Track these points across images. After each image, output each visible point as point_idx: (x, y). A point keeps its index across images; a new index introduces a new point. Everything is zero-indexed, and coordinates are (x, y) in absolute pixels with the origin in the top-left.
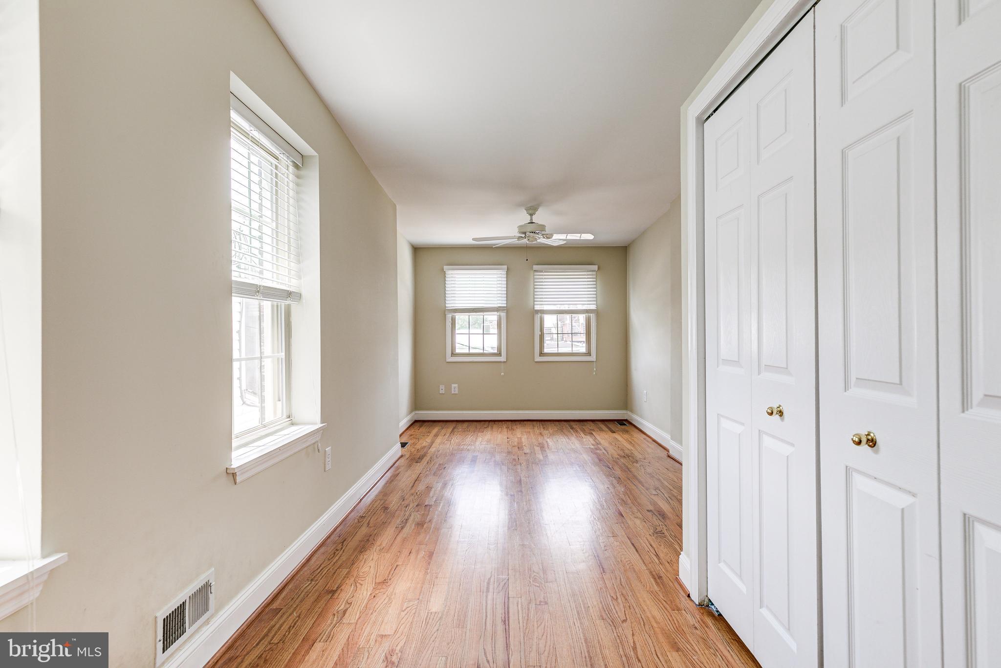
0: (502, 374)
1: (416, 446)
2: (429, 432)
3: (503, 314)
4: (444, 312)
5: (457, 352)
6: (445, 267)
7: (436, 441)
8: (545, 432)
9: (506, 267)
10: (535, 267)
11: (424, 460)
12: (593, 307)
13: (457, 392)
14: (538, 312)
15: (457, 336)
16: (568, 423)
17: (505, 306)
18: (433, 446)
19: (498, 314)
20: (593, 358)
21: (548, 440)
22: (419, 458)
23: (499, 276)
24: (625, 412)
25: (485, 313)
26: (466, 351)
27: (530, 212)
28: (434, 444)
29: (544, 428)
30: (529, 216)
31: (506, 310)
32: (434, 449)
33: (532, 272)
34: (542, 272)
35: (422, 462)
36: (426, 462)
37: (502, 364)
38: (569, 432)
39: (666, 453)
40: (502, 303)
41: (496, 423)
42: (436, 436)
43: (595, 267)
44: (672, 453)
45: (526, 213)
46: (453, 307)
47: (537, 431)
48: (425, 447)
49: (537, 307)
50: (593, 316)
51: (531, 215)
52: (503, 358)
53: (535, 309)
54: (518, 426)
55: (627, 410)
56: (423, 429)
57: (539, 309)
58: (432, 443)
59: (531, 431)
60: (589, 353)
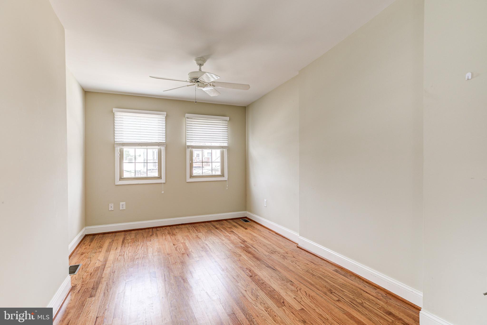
0: (163, 192)
1: (88, 269)
2: (101, 247)
3: (163, 148)
4: (114, 145)
5: (124, 177)
6: (114, 109)
7: (109, 259)
8: (200, 235)
9: (165, 113)
10: (187, 115)
11: (99, 290)
12: (226, 145)
13: (124, 208)
14: (189, 147)
15: (124, 164)
16: (210, 223)
17: (165, 142)
18: (107, 266)
19: (159, 148)
20: (226, 178)
21: (206, 242)
22: (93, 288)
23: (159, 119)
24: (245, 212)
25: (148, 147)
26: (133, 175)
27: (200, 62)
28: (107, 263)
29: (197, 230)
30: (198, 66)
31: (166, 145)
32: (109, 269)
33: (184, 119)
34: (192, 119)
35: (97, 294)
36: (102, 295)
37: (163, 185)
38: (216, 231)
39: (296, 245)
40: (162, 140)
41: (158, 229)
42: (108, 250)
43: (228, 118)
44: (300, 245)
45: (196, 63)
46: (121, 141)
47: (194, 235)
48: (98, 268)
49: (188, 144)
50: (225, 151)
51: (201, 65)
52: (163, 181)
53: (187, 145)
54: (177, 230)
55: (246, 211)
56: (94, 244)
57: (189, 145)
58: (106, 261)
59: (188, 234)
60: (222, 175)
